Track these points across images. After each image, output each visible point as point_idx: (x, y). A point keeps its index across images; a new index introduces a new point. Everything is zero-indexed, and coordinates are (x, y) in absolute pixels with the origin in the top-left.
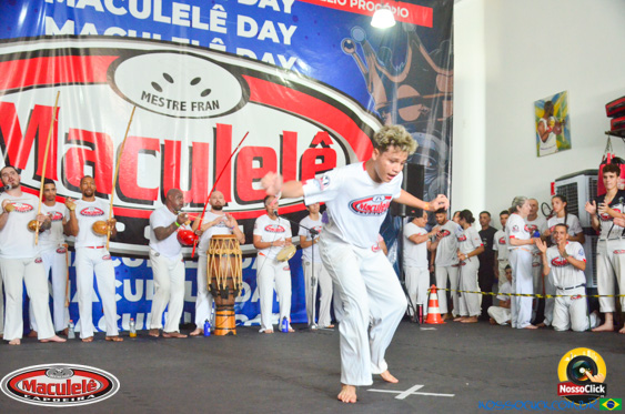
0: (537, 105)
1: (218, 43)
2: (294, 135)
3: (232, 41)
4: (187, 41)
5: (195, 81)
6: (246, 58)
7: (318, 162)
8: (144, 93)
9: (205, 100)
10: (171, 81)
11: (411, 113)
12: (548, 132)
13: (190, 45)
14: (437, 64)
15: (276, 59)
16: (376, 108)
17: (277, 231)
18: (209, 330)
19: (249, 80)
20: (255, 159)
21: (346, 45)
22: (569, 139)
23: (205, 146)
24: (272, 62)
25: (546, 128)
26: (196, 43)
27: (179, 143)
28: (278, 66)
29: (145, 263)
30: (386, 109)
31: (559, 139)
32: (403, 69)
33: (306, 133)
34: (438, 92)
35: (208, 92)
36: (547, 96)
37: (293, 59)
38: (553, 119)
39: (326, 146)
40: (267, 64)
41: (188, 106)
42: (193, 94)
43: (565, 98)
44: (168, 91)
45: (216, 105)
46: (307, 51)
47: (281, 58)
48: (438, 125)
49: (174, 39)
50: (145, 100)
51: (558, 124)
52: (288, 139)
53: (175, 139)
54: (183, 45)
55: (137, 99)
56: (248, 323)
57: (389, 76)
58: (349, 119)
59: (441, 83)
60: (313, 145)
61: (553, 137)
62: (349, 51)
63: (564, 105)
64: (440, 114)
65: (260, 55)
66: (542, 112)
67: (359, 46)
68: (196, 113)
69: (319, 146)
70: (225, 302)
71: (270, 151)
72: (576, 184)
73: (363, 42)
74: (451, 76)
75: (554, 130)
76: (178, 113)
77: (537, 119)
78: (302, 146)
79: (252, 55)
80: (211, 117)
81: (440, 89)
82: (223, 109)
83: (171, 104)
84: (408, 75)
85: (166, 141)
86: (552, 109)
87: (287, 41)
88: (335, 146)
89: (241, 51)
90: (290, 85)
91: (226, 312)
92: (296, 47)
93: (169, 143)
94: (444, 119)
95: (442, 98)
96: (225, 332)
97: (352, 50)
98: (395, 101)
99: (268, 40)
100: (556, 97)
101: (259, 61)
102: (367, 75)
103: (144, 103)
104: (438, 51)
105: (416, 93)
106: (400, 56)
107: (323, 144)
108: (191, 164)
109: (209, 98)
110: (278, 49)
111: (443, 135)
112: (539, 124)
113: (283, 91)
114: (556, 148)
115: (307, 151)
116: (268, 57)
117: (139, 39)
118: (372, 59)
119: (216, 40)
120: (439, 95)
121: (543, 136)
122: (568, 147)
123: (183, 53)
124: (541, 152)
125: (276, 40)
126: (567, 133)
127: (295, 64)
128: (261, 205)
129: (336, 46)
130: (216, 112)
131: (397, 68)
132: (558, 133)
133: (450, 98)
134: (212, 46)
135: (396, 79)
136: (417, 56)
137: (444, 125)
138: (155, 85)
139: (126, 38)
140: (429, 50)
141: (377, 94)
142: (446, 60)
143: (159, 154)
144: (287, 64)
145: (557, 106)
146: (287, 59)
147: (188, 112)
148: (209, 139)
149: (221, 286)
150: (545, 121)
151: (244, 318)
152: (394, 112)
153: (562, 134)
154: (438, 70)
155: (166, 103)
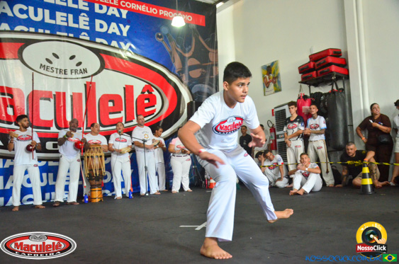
0: (263, 68)
1: (84, 35)
2: (132, 87)
3: (93, 34)
4: (66, 34)
5: (72, 57)
6: (101, 44)
7: (146, 102)
8: (41, 65)
9: (78, 68)
10: (57, 57)
11: (196, 74)
12: (269, 83)
13: (68, 37)
14: (209, 46)
15: (119, 44)
16: (176, 72)
17: (122, 141)
18: (87, 200)
19: (104, 56)
20: (110, 101)
21: (158, 36)
22: (280, 86)
23: (80, 95)
24: (117, 46)
25: (268, 80)
26: (71, 35)
27: (64, 94)
28: (120, 48)
29: (47, 163)
30: (182, 71)
31: (275, 86)
32: (190, 49)
33: (139, 86)
34: (210, 61)
35: (79, 64)
36: (268, 63)
37: (129, 44)
38: (271, 75)
39: (150, 92)
40: (114, 47)
41: (69, 72)
42: (71, 65)
43: (277, 64)
44: (56, 64)
45: (85, 71)
46: (136, 40)
47: (122, 44)
48: (211, 80)
49: (58, 33)
50: (42, 69)
51: (274, 78)
52: (128, 90)
53: (62, 91)
54: (64, 36)
55: (37, 68)
56: (110, 195)
57: (183, 54)
58: (162, 77)
59: (211, 56)
60: (143, 92)
61: (272, 85)
62: (160, 40)
63: (277, 68)
64: (212, 74)
65: (110, 42)
66: (265, 72)
67: (165, 37)
68: (74, 76)
69: (146, 93)
70: (97, 183)
71: (119, 97)
72: (285, 110)
73: (168, 35)
74: (217, 53)
75: (272, 81)
76: (63, 76)
77: (263, 76)
78: (137, 93)
79: (105, 42)
80: (83, 78)
81: (211, 60)
82: (90, 73)
83: (58, 71)
84: (193, 53)
85: (56, 92)
86: (271, 70)
87: (125, 34)
88: (155, 93)
89: (98, 40)
90: (128, 59)
91: (97, 189)
92: (130, 37)
93: (58, 94)
94: (214, 76)
95: (212, 65)
96: (97, 200)
97: (161, 39)
98: (187, 67)
99: (114, 34)
100: (273, 63)
101: (109, 46)
102: (171, 53)
103: (42, 70)
104: (209, 39)
105: (198, 63)
106: (188, 42)
107: (148, 92)
108: (72, 105)
109: (81, 67)
110: (119, 38)
111: (214, 85)
112: (264, 78)
113: (124, 62)
114: (273, 91)
115: (139, 96)
116: (114, 43)
117: (36, 33)
118: (173, 44)
119: (83, 33)
120: (210, 63)
121: (267, 85)
122: (280, 90)
123: (64, 41)
124: (266, 94)
125: (118, 33)
126: (279, 82)
127: (130, 47)
128: (114, 127)
129: (153, 37)
130: (86, 75)
131: (187, 49)
132: (275, 83)
133: (217, 65)
134: (81, 37)
135: (187, 55)
136: (198, 42)
137: (214, 79)
138: (47, 60)
139: (28, 32)
140: (204, 39)
141: (177, 64)
142: (214, 44)
143: (52, 100)
144: (125, 47)
145: (273, 68)
146: (125, 44)
147: (69, 75)
148: (82, 91)
149: (96, 174)
150: (267, 77)
151: (107, 192)
152: (187, 73)
153: (277, 83)
154: (210, 50)
155: (55, 70)
